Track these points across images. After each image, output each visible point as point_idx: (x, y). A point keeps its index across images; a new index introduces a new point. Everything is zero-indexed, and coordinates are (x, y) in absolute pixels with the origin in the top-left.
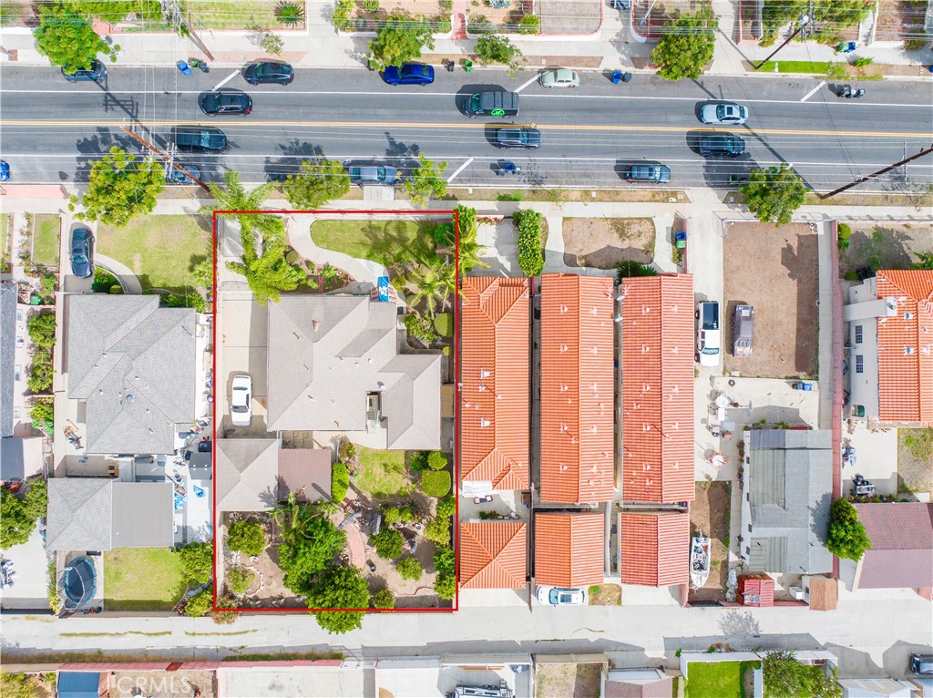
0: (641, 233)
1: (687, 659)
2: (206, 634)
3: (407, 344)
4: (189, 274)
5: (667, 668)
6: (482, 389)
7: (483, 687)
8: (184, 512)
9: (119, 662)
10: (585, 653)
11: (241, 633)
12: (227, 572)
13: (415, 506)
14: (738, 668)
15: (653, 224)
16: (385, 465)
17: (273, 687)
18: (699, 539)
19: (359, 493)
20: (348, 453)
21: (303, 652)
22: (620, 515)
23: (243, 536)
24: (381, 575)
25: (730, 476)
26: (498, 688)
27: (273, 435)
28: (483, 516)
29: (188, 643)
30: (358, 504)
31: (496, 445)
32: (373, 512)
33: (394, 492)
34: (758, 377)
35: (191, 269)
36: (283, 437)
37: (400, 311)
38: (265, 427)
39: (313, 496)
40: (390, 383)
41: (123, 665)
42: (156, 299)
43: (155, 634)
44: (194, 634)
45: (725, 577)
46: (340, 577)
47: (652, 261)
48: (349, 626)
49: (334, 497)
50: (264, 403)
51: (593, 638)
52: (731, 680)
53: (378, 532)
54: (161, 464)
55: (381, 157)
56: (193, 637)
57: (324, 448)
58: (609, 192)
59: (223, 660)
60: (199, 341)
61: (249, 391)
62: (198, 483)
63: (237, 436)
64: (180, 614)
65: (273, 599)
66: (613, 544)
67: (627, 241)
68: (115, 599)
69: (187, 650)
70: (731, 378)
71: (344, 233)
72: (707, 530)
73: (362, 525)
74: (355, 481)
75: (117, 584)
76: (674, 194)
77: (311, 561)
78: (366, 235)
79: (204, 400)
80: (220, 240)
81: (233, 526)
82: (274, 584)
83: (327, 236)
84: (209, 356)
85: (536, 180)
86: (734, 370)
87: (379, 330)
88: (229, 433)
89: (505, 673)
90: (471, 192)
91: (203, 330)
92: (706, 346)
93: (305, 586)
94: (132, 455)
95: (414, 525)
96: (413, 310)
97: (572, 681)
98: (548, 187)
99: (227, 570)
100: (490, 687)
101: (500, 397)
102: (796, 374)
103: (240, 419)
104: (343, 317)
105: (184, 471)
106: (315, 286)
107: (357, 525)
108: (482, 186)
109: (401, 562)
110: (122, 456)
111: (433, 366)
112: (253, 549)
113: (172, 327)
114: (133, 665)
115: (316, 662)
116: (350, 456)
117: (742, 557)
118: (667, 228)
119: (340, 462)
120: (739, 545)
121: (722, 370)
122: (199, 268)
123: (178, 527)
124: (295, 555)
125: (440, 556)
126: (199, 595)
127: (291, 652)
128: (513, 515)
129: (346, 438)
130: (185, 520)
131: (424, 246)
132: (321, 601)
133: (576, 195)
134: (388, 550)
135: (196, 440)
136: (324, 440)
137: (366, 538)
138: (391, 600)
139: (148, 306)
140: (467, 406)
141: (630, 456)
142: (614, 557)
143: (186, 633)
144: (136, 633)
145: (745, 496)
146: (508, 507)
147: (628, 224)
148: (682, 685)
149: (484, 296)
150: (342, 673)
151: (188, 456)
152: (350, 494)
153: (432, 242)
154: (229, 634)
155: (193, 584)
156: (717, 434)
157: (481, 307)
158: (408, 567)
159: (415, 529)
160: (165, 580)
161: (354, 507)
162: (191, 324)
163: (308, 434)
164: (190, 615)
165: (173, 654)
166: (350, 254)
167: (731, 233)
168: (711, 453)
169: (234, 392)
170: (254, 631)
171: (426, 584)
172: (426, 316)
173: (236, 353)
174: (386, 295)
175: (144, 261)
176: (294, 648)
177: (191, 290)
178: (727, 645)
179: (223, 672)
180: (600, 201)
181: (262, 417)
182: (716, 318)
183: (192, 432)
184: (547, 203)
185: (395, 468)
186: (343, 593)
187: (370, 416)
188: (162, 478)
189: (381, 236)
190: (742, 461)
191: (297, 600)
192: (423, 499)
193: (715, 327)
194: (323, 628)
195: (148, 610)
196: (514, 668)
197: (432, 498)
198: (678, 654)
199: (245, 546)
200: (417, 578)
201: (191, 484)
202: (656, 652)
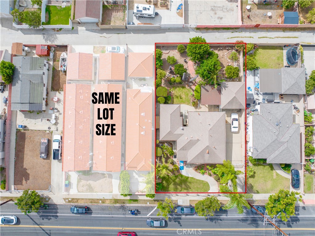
0: (82, 186)
1: (69, 26)
2: (246, 37)
3: (173, 144)
4: (255, 171)
5: (77, 23)
6: (144, 127)
7: (145, 17)
8: (255, 82)
9: (277, 28)
10: (107, 29)
11: (233, 38)
12: (239, 59)
13: (170, 83)
14: (51, 23)
15: (78, 190)
16: (181, 98)
17: (221, 18)
18: (63, 70)
19: (191, 88)
20: (195, 103)
21: (211, 30)
22: (93, 79)
23: (234, 73)
24: (183, 58)
25: (52, 93)
26: (139, 17)
27: (223, 110)
28: (144, 79)
29: (252, 34)
30: (191, 84)
31: (139, 106)
32: (185, 81)
33: (178, 88)
34: (39, 130)
35: (255, 173)
36: (219, 109)
37: (175, 157)
38: (226, 113)
39: (208, 87)
40: (179, 130)
41: (276, 26)
42: (268, 162)
43: (264, 37)
44: (250, 37)
45: (55, 56)
46: (198, 57)
47: (79, 176)
48: (194, 39)
49: (200, 87)
50: (226, 122)
51: (105, 35)
52: (53, 18)
53: (184, 74)
54: (264, 99)
55: (183, 217)
56: (251, 36)
57: (204, 105)
58: (94, 203)
59: (239, 28)
60: (251, 145)
61: (232, 126)
62: (250, 92)
63: (236, 110)
64: (256, 44)
65: (222, 50)
66: (96, 68)
67: (88, 183)
68: (279, 50)
69: (252, 32)
70: (50, 130)
71: (197, 187)
72: (61, 73)
73: (189, 77)
74: (192, 93)
75: (278, 55)
76: (69, 202)
77: (209, 63)
78: (189, 186)
79: (249, 123)
80: (244, 184)
81: (237, 76)
82: (221, 55)
83: (203, 186)
84: (248, 140)
85: (123, 208)
86: (48, 133)
87: (183, 150)
88: (239, 111)
89: (137, 22)
90: (148, 203)
91: (250, 150)
92: (58, 143)
93: (210, 54)
94: (275, 103)
95: (170, 76)
96: (171, 157)
97: (113, 19)
98: (118, 205)
99: (239, 60)
100: (142, 17)
101: (137, 124)
102: (25, 131)
103: (235, 116)
104: (197, 155)
105: (256, 97)
106: (208, 167)
107: (191, 76)
108: (144, 205)
109: (175, 62)
110: (278, 103)
111: (163, 136)
112: (230, 68)
113: (262, 151)
114: (272, 27)
115: (206, 27)
116: (194, 102)
117: (48, 63)
118: (72, 188)
119: (198, 100)
120: (49, 67)
121: (53, 133)
122: (252, 173)
123: (257, 76)
124: (214, 65)
125: (160, 65)
126: (249, 51)
127: (215, 31)
128: (133, 80)
129: (195, 108)
130: (255, 79)
131: (166, 182)
132: (205, 48)
133: (107, 202)
134: (180, 67)
135: (251, 108)
136: (204, 108)
137: (188, 71)
138: (178, 49)
139: (271, 159)
140: (150, 121)
141: (88, 101)
142: (96, 63)
143: (253, 38)
144: (271, 38)
145: (46, 85)
146: (135, 82)
147: (87, 190)
148: (72, 17)
149: (143, 163)
150: (196, 23)
151: (254, 102)
152: (194, 88)
153: (164, 183)
154: (238, 37)
155: (251, 55)
156: (55, 109)
157: (144, 159)
158: (172, 61)
159: (170, 74)
160: (261, 56)
161: (192, 83)
162: (255, 152)
163: (210, 110)
164: (252, 44)
165: (258, 30)
166: (194, 179)
167: (48, 186)
168: (58, 102)
169: (237, 126)
170: (228, 38)
171: (166, 55)
172: (165, 155)
173: (238, 141)
174: (181, 163)
175: (272, 176)
176: (214, 32)
177: (254, 165)
178: (55, 31)
179: (240, 23)
180: (98, 199)
181: (227, 117)
182: (54, 153)
183: (253, 111)
184: (118, 198)
185: (177, 97)
186: (197, 51)
187: (186, 117)
188: (264, 94)
189: (183, 186)
190: (46, 99)
191: (213, 49)
192: (167, 86)
193: (55, 150)
194: (204, 39)
195: (267, 46)
196: (133, 24)
197: (164, 86)
198: (73, 28)
199: (233, 69)
200: (169, 57)
201: (252, 92)
202: (81, 29)
